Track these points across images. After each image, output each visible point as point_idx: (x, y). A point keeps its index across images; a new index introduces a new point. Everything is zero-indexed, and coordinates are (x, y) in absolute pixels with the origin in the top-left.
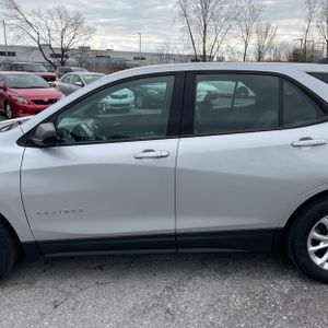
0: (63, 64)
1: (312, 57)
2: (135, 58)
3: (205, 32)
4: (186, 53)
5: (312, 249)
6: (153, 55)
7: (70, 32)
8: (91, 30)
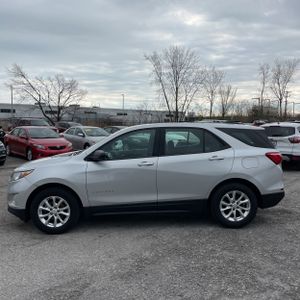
0: (59, 119)
1: (268, 112)
2: (118, 114)
3: (177, 93)
4: (161, 110)
5: (222, 210)
6: (133, 111)
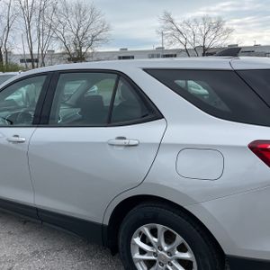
7: (211, 35)
8: (229, 31)
